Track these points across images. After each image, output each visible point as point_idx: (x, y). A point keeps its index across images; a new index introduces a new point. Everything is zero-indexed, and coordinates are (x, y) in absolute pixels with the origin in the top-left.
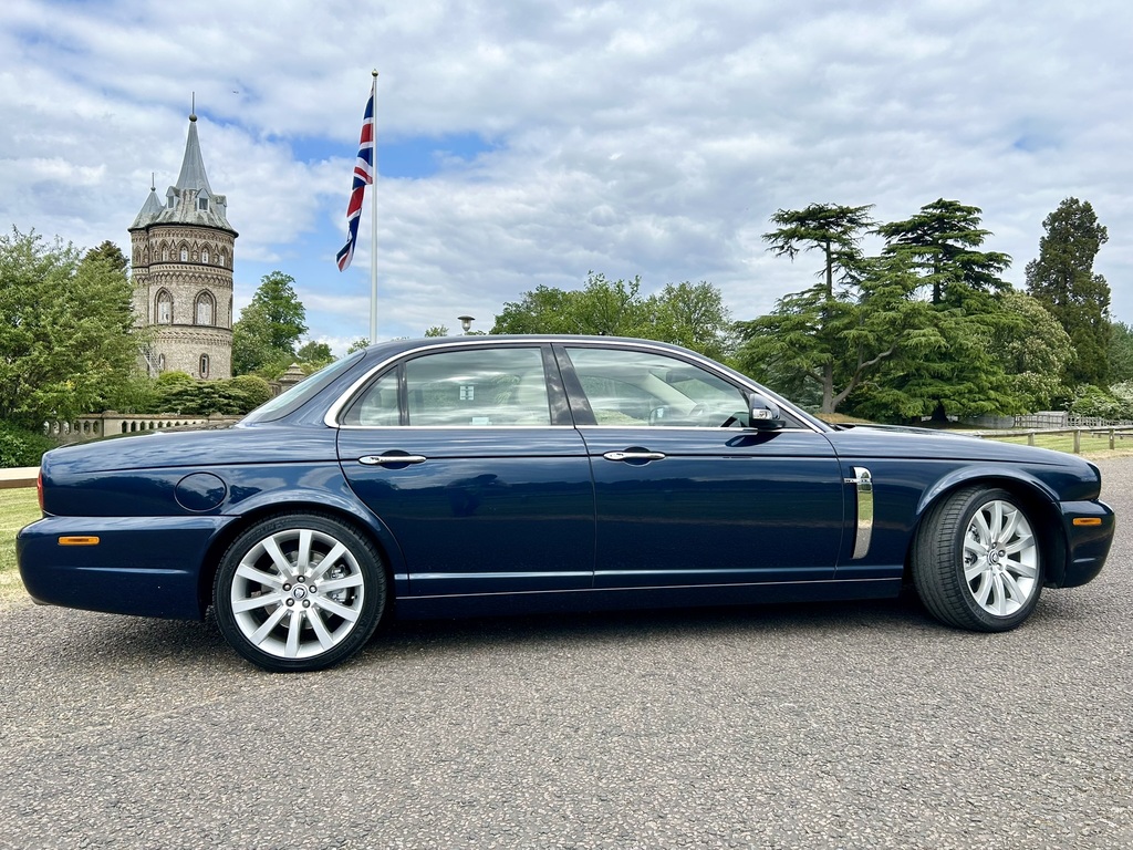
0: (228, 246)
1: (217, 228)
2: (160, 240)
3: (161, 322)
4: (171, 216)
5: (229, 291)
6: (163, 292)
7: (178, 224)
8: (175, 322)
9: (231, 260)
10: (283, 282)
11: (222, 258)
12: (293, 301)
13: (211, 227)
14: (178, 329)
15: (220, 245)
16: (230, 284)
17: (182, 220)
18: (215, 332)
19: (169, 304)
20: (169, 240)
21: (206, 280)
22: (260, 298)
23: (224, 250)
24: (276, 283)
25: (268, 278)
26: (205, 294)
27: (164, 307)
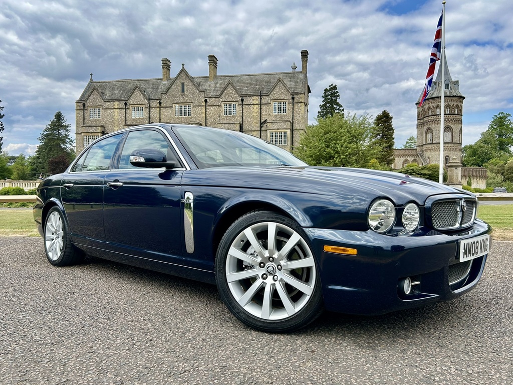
0: (459, 104)
1: (454, 96)
2: (427, 106)
3: (428, 142)
4: (432, 95)
5: (460, 125)
6: (429, 129)
7: (435, 97)
8: (434, 142)
9: (461, 110)
10: (505, 117)
11: (456, 110)
12: (510, 126)
13: (450, 96)
14: (435, 145)
15: (455, 104)
16: (461, 122)
17: (437, 96)
18: (452, 145)
19: (431, 134)
20: (431, 105)
21: (448, 121)
22: (492, 127)
23: (457, 106)
24: (501, 118)
25: (496, 116)
26: (448, 128)
27: (429, 136)
